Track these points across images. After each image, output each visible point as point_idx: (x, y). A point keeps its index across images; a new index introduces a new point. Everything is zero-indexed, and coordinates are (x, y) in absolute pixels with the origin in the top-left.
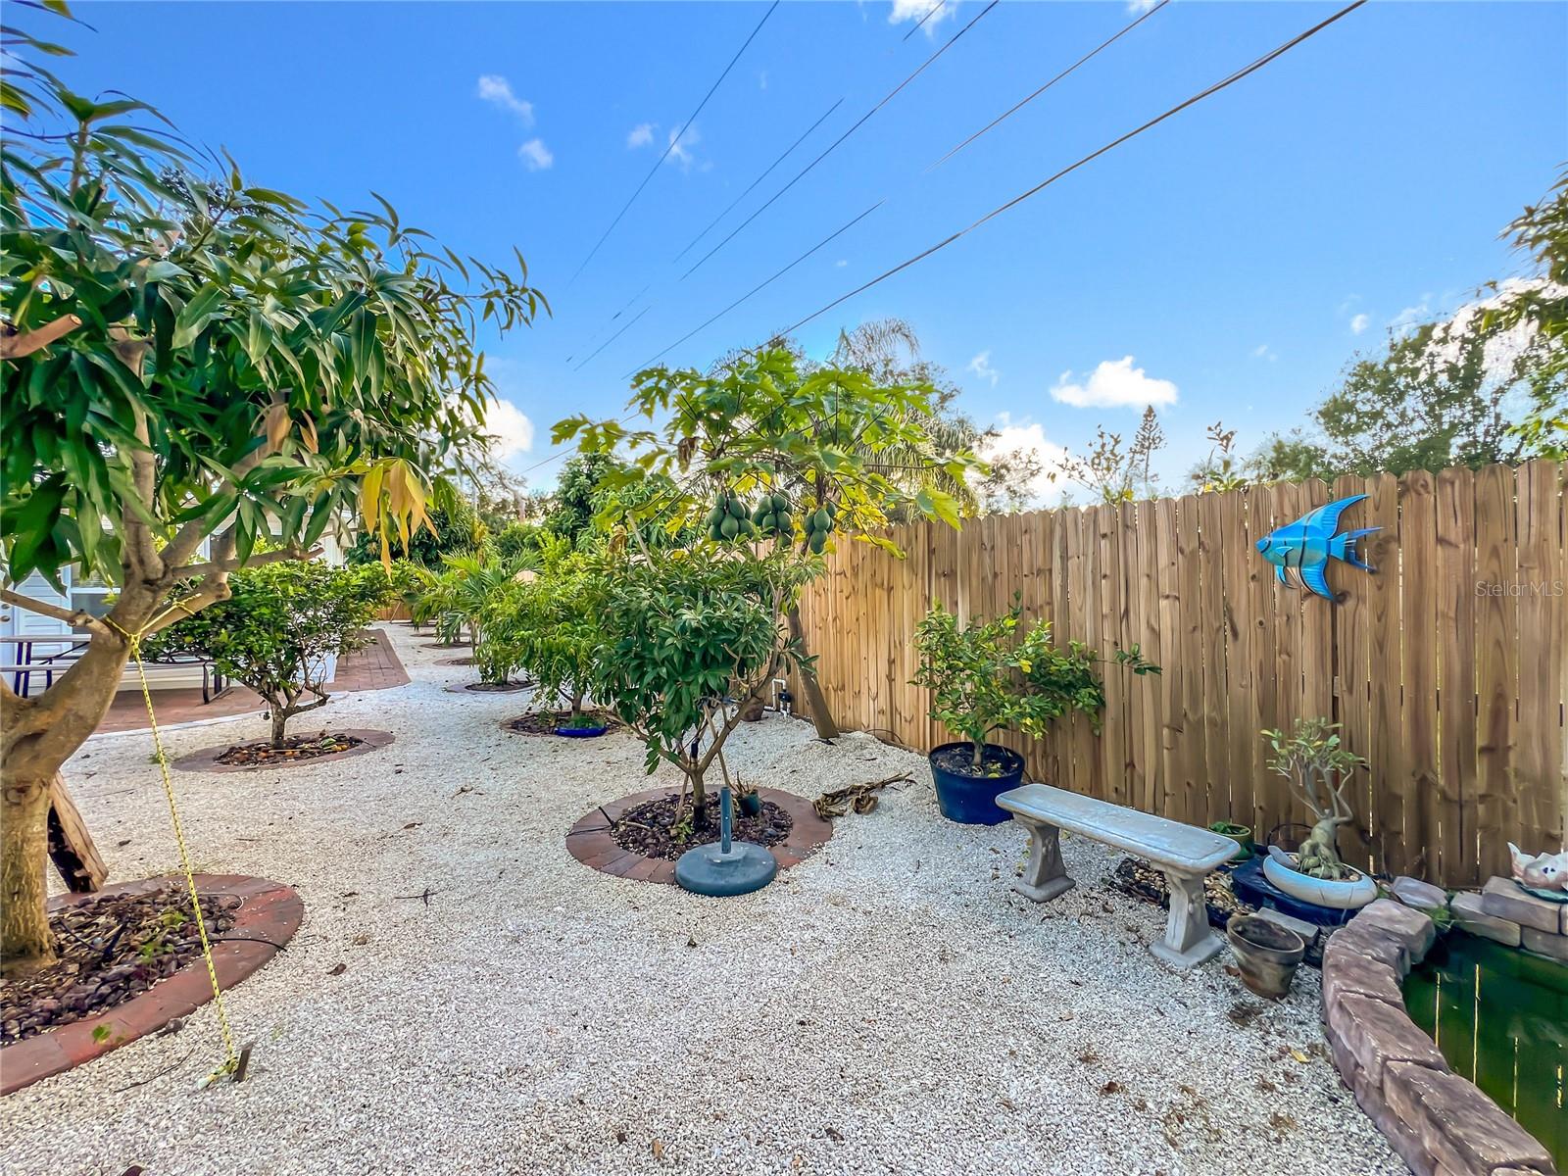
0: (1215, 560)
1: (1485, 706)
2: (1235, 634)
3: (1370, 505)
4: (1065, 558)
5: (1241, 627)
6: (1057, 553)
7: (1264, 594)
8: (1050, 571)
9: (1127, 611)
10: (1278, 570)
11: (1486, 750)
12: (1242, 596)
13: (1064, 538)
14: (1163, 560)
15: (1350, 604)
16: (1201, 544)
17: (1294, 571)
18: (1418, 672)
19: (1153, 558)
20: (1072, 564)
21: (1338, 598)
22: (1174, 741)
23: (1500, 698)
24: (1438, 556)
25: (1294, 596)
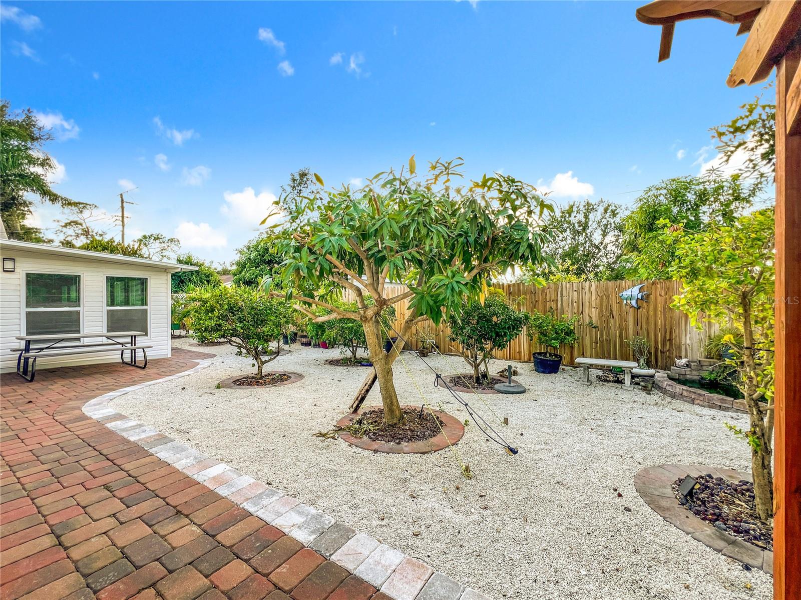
0: (608, 298)
1: (668, 330)
2: (613, 317)
3: (646, 286)
4: (562, 296)
5: (614, 315)
6: (559, 295)
7: (621, 307)
8: (557, 300)
9: (582, 312)
10: (625, 301)
11: (669, 340)
12: (615, 307)
13: (562, 291)
14: (593, 298)
15: (641, 309)
16: (605, 294)
17: (628, 301)
18: (656, 324)
19: (590, 298)
20: (564, 298)
21: (639, 308)
22: (596, 347)
23: (671, 328)
24: (659, 298)
25: (628, 307)
